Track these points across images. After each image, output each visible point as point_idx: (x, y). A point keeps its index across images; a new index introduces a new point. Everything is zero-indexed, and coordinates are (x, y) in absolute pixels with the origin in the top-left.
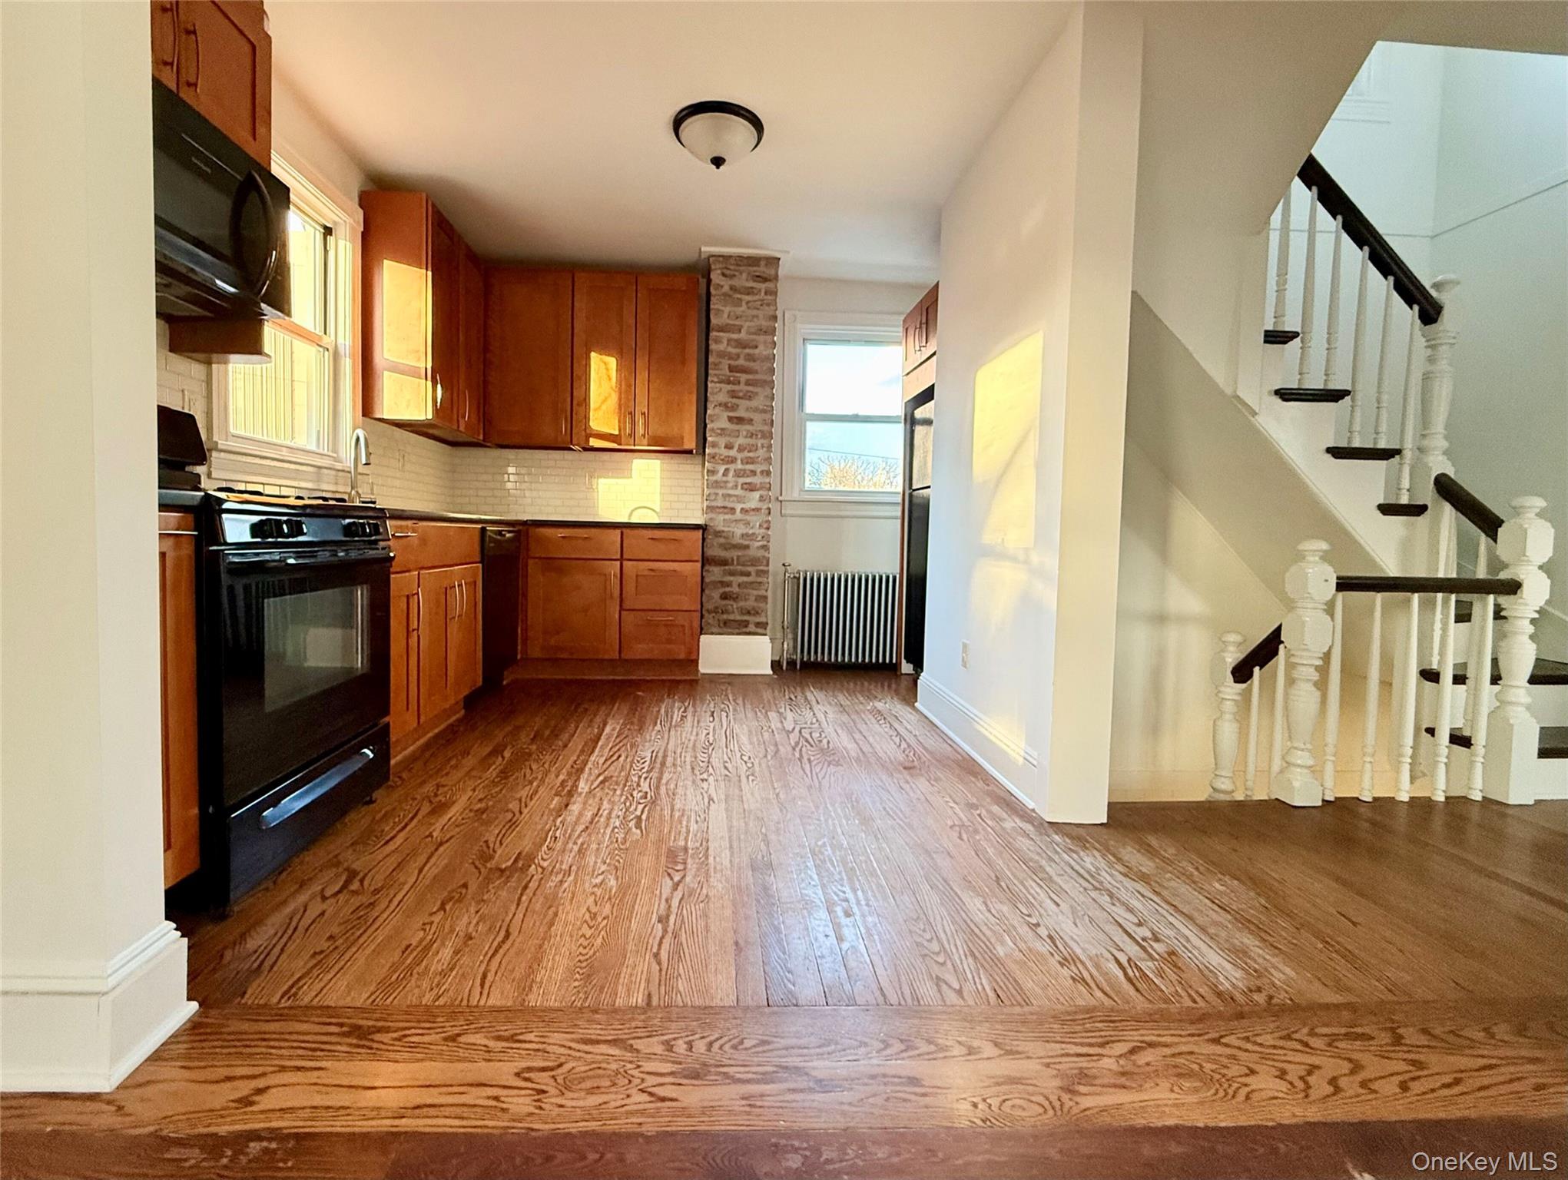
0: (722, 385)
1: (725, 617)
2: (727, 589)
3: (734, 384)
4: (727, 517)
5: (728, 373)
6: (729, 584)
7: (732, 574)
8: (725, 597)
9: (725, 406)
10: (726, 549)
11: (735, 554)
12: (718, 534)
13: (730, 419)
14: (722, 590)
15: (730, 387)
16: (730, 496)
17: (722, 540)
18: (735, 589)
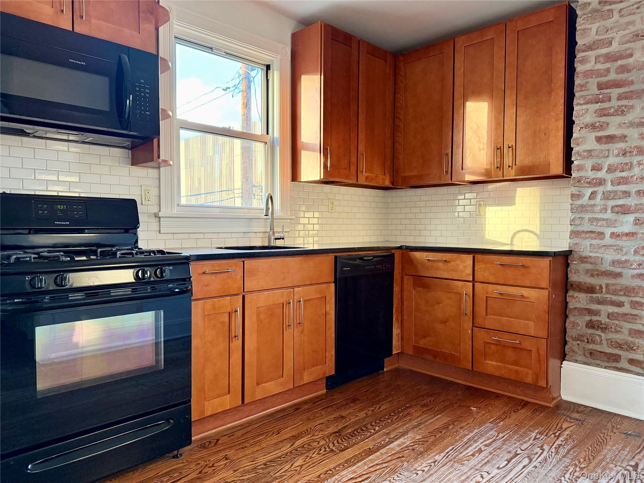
0: (589, 106)
1: (591, 346)
2: (595, 318)
3: (602, 102)
4: (594, 242)
5: (597, 92)
6: (597, 313)
7: (600, 302)
8: (591, 325)
9: (593, 127)
10: (592, 275)
11: (603, 281)
12: (583, 260)
13: (599, 139)
14: (588, 318)
15: (597, 106)
16: (598, 220)
17: (589, 266)
18: (603, 319)
